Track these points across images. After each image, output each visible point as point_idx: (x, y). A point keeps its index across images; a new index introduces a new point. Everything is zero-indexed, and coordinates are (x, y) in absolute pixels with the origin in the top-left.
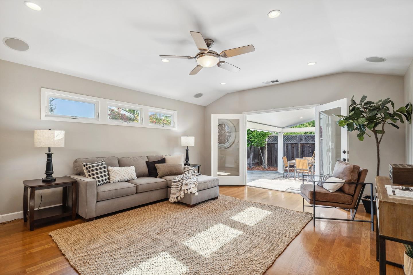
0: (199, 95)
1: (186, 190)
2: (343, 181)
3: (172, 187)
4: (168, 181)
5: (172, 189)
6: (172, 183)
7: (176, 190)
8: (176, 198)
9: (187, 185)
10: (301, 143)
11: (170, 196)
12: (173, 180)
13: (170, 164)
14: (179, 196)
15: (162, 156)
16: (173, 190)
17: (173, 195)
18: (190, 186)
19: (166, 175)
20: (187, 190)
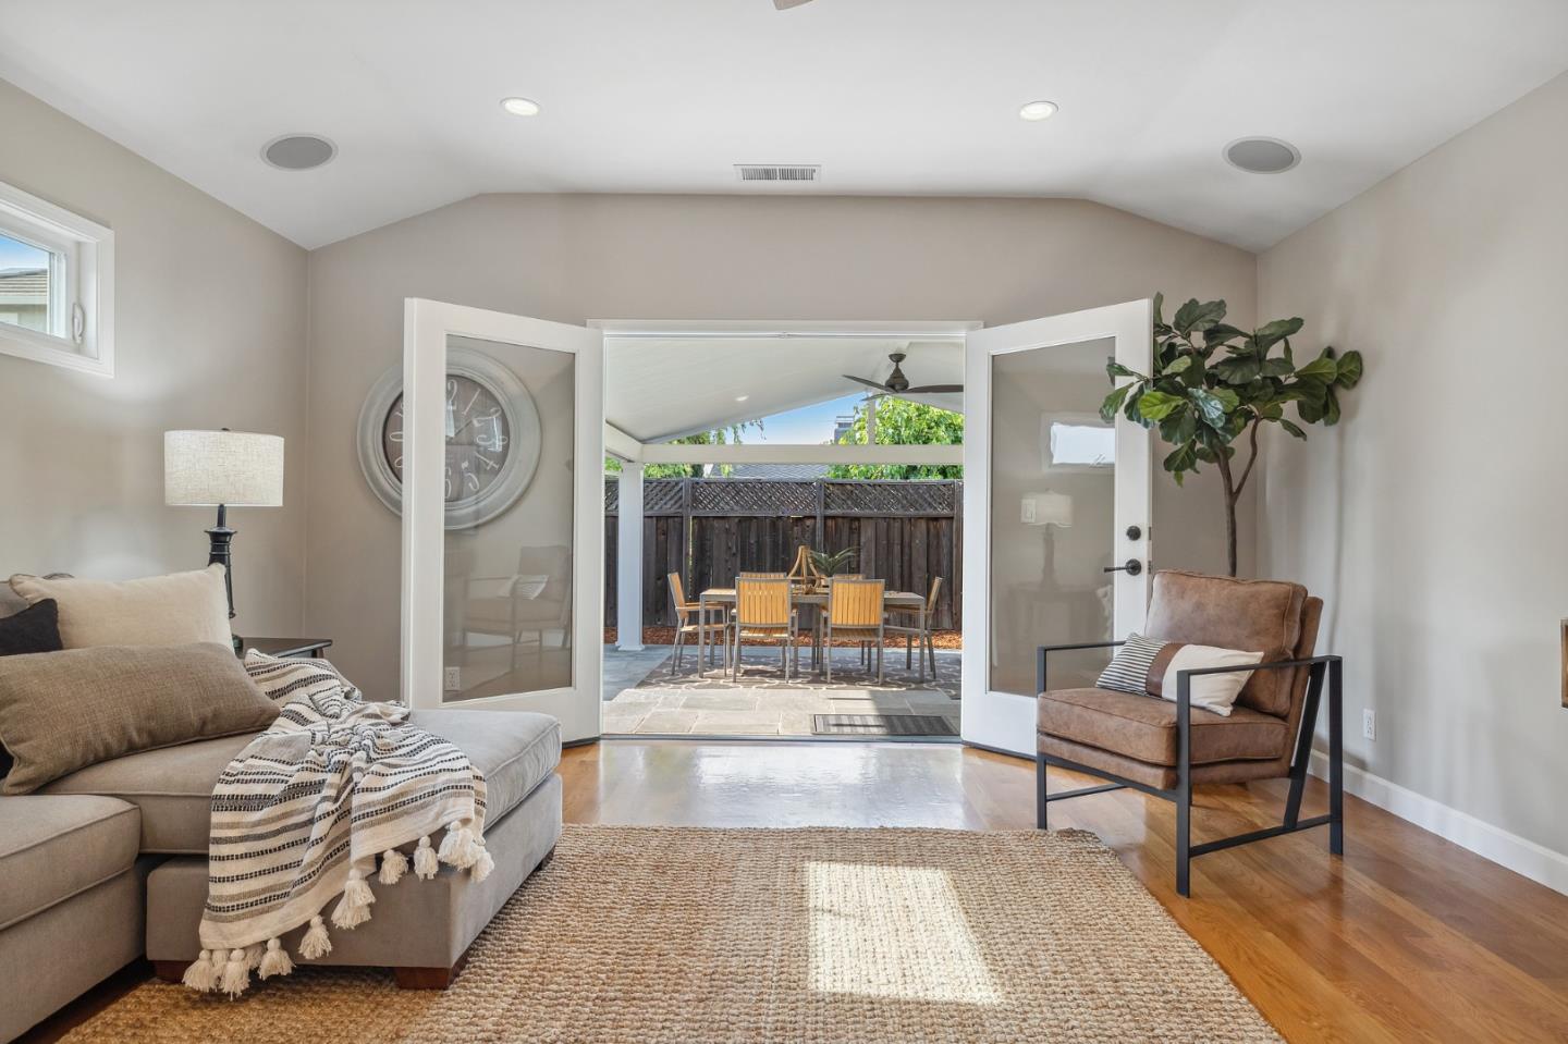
0: (298, 152)
1: (389, 854)
2: (1255, 657)
3: (213, 850)
4: (152, 808)
5: (215, 869)
6: (216, 817)
7: (261, 873)
8: (273, 944)
9: (394, 808)
10: (695, 513)
11: (197, 936)
12: (221, 790)
13: (135, 648)
14: (316, 920)
15: (10, 582)
16: (228, 878)
17: (244, 923)
18: (438, 815)
19: (107, 757)
20: (407, 851)
